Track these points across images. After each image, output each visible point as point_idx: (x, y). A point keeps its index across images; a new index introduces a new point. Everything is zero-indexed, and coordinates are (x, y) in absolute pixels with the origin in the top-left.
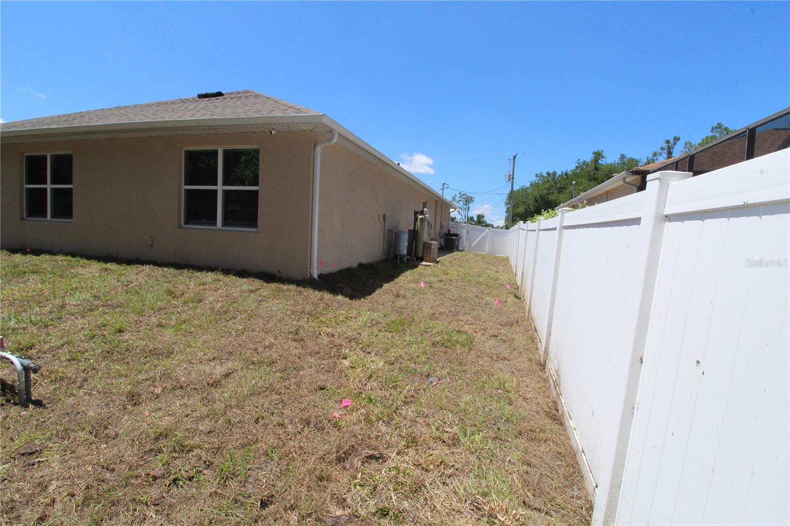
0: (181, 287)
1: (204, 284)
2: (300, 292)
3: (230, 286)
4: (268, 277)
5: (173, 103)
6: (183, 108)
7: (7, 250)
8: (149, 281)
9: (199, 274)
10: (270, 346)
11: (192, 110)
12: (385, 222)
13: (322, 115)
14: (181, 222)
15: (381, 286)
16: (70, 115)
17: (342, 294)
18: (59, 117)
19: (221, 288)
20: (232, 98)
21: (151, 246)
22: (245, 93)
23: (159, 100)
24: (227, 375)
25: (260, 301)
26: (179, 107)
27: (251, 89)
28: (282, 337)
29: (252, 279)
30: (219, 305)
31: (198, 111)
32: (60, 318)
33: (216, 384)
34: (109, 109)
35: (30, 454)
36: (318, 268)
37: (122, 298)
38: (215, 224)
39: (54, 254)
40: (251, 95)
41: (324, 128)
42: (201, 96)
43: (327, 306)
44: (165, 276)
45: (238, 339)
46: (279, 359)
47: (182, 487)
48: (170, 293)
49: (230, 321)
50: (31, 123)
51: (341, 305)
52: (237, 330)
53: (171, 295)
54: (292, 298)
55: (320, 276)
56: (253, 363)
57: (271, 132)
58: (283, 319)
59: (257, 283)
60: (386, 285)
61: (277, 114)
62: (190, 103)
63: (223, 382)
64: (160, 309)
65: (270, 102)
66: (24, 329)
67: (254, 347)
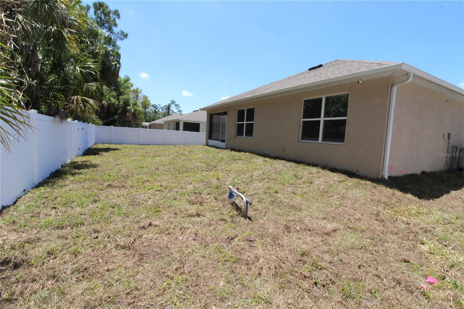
0: (300, 173)
1: (312, 173)
2: (375, 187)
3: (326, 176)
4: (351, 174)
5: (296, 76)
6: (302, 78)
7: (230, 149)
8: (284, 168)
9: (308, 167)
10: (359, 220)
11: (307, 78)
12: (450, 139)
13: (401, 64)
14: (299, 139)
15: (448, 192)
16: (253, 90)
17: (412, 194)
18: (249, 92)
19: (321, 177)
20: (329, 66)
21: (284, 150)
22: (335, 62)
23: (289, 76)
24: (334, 231)
25: (347, 189)
26: (301, 78)
27: (339, 59)
28: (367, 216)
29: (340, 174)
30: (322, 187)
31: (311, 78)
32: (252, 181)
33: (328, 234)
34: (267, 85)
35: (250, 241)
36: (388, 171)
37: (274, 176)
38: (318, 140)
39: (246, 152)
40: (340, 62)
41: (401, 72)
42: (310, 69)
43: (399, 201)
44: (291, 167)
45: (337, 210)
46: (367, 230)
47: (319, 288)
48: (296, 176)
49: (330, 198)
50: (240, 96)
51: (411, 202)
52: (336, 205)
53: (296, 177)
54: (369, 190)
55: (390, 177)
56: (350, 228)
57: (359, 82)
58: (365, 203)
59: (343, 177)
60: (454, 192)
61: (363, 70)
62: (305, 74)
63: (333, 234)
64: (292, 184)
65: (355, 63)
66: (240, 184)
67: (348, 217)
